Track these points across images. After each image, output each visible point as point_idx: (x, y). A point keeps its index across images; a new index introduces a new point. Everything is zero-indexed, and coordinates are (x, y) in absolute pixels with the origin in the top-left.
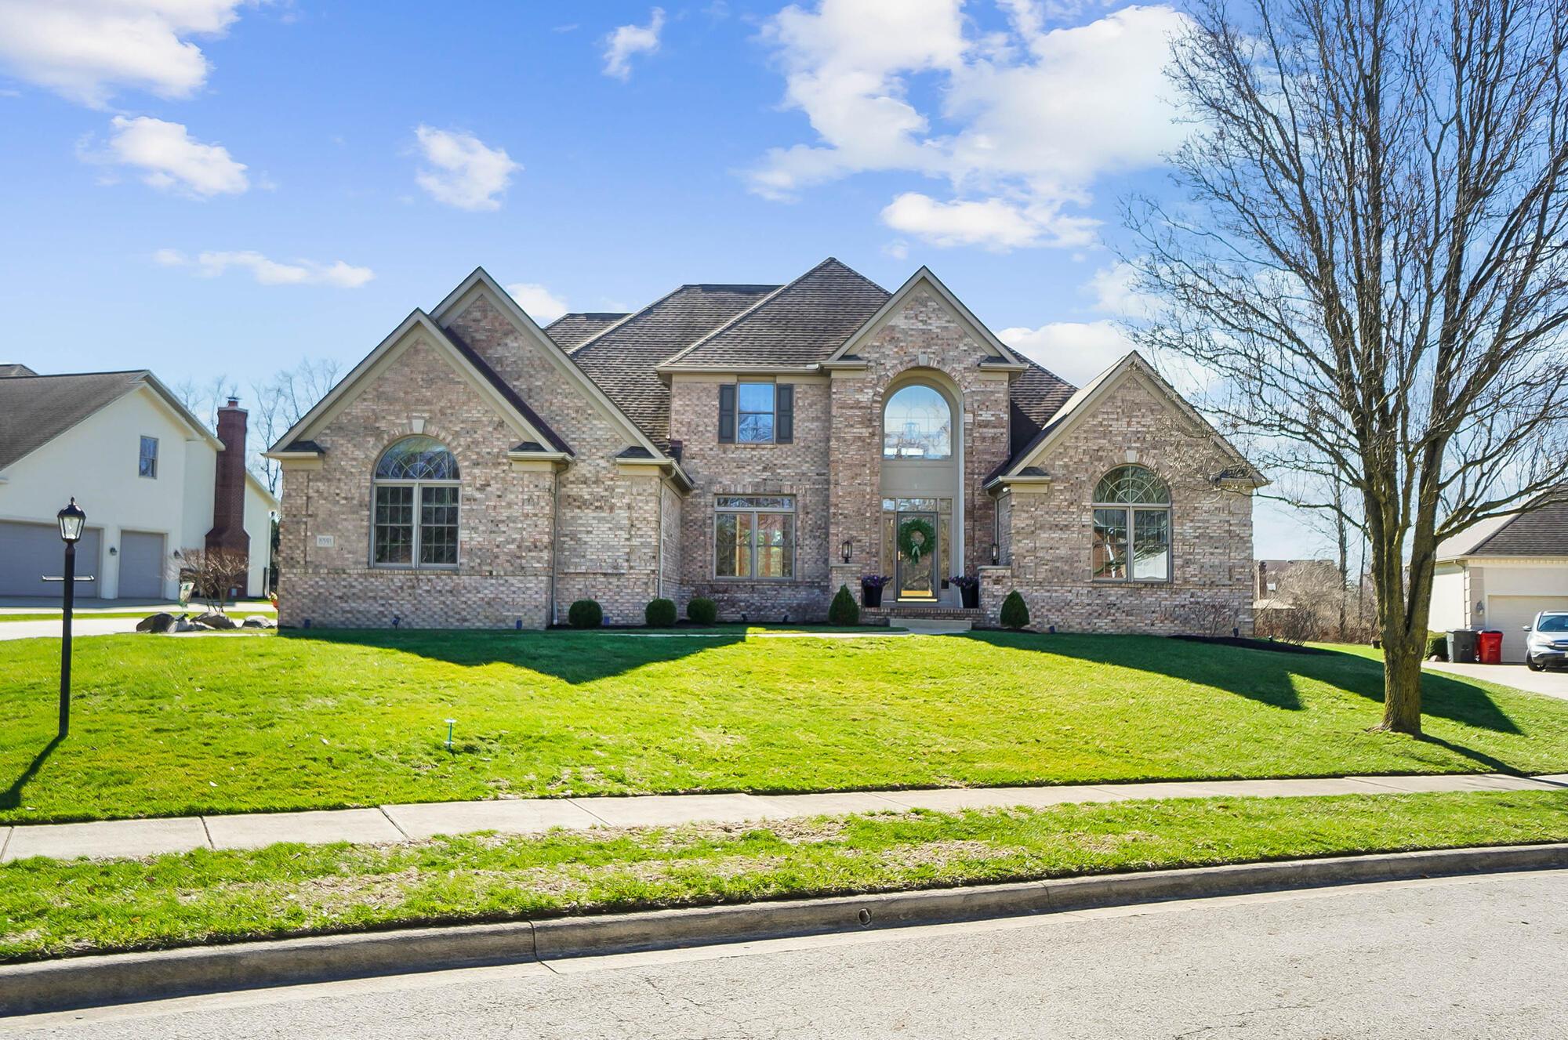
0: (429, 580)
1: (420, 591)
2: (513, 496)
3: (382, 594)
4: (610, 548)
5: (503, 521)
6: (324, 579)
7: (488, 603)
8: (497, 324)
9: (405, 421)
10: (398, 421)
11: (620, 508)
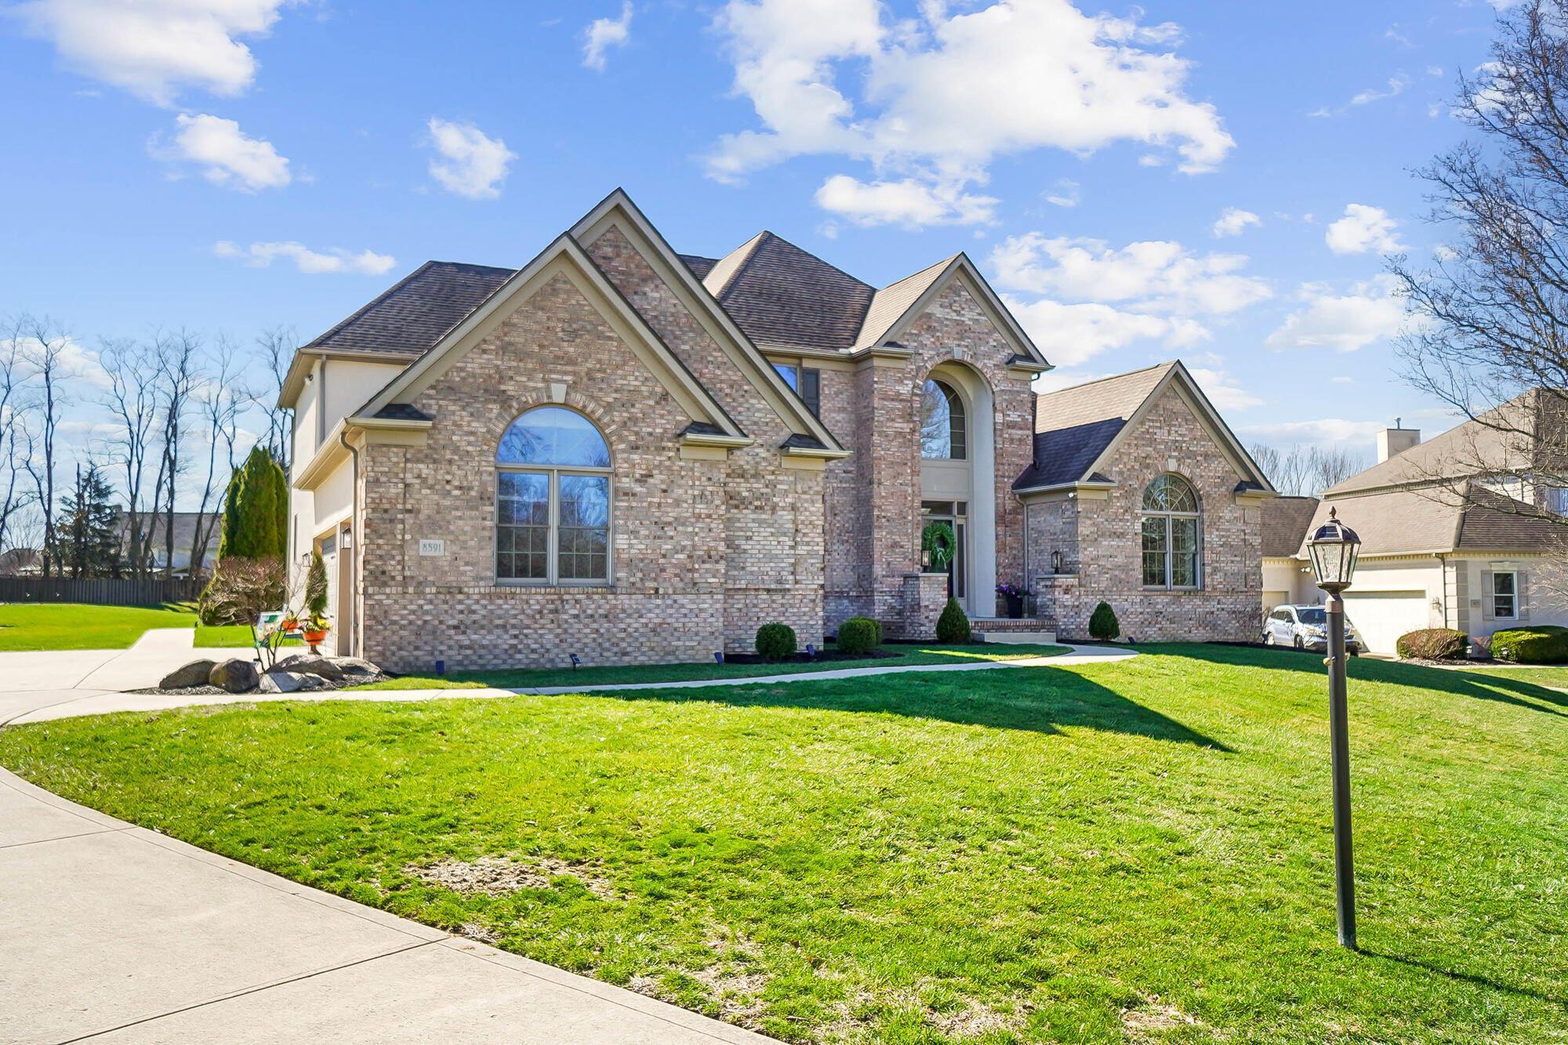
0: (577, 601)
1: (565, 617)
2: (681, 491)
3: (513, 621)
4: (771, 558)
5: (670, 524)
6: (431, 602)
7: (653, 630)
8: (632, 266)
9: (540, 385)
10: (531, 384)
11: (783, 509)
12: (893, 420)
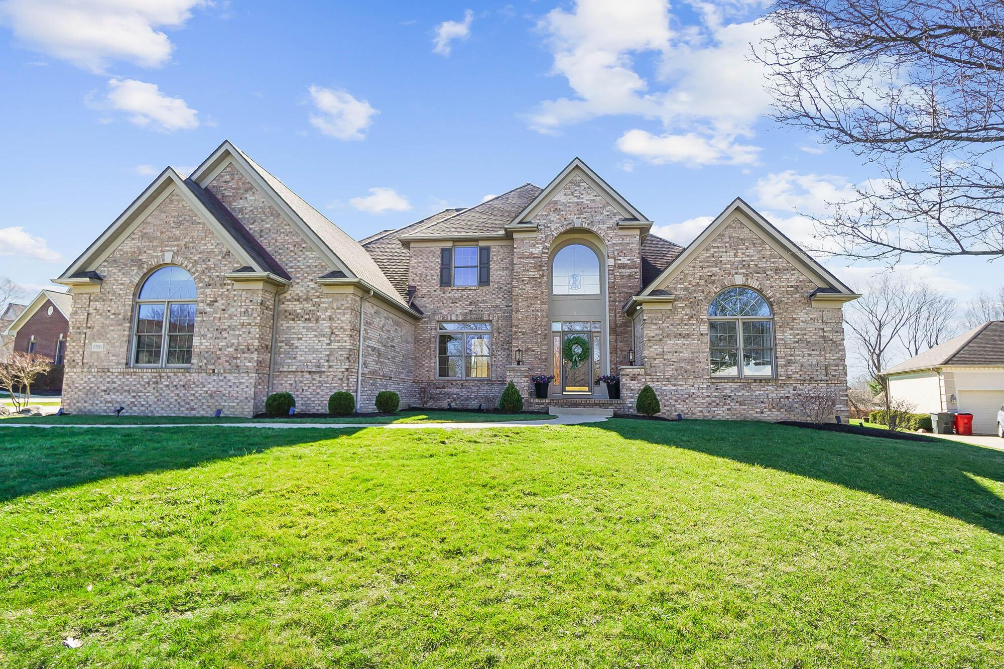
0: (168, 377)
1: (161, 386)
2: (233, 310)
3: (134, 388)
4: (315, 351)
5: (225, 329)
6: (94, 377)
7: (211, 395)
8: (241, 184)
9: (159, 254)
10: (155, 254)
11: (324, 319)
12: (528, 270)
